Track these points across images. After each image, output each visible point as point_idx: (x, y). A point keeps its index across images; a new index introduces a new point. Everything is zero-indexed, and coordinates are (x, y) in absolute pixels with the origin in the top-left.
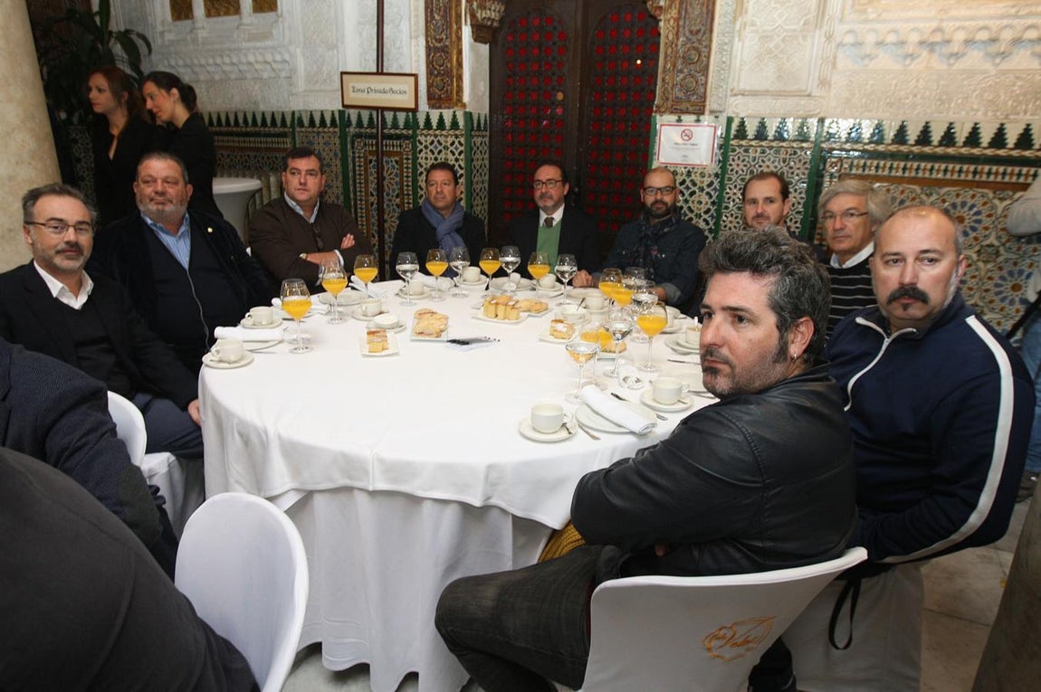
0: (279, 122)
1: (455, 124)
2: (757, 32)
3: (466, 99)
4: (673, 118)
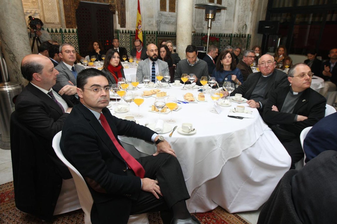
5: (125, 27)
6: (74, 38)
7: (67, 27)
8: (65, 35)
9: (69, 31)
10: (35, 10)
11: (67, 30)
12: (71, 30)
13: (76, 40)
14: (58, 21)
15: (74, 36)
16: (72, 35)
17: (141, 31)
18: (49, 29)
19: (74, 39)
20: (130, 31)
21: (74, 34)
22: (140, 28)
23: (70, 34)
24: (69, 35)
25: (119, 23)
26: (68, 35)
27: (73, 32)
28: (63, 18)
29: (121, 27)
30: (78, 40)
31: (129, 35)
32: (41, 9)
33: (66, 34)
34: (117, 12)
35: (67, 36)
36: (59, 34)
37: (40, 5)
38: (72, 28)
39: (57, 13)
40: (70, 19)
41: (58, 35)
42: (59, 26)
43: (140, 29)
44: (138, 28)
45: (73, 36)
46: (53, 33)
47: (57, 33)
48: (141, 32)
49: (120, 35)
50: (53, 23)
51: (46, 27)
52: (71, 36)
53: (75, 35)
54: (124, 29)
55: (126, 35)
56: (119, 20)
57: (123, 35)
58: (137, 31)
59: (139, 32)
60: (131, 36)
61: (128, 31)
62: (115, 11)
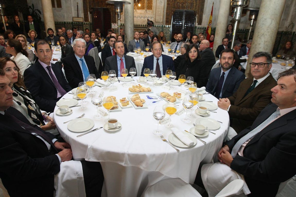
0: (60, 23)
1: (88, 24)
3: (89, 21)
4: (113, 23)
10: (152, 16)
14: (162, 21)
18: (156, 25)
25: (197, 22)
28: (165, 19)
29: (198, 24)
32: (155, 15)
34: (197, 15)
37: (155, 13)
38: (169, 24)
39: (162, 17)
40: (168, 20)
42: (162, 23)
44: (209, 25)
47: (160, 27)
48: (211, 28)
49: (196, 30)
50: (159, 22)
54: (200, 26)
55: (201, 30)
56: (197, 20)
57: (198, 30)
58: (208, 27)
59: (209, 28)
60: (204, 30)
61: (203, 28)
62: (196, 14)
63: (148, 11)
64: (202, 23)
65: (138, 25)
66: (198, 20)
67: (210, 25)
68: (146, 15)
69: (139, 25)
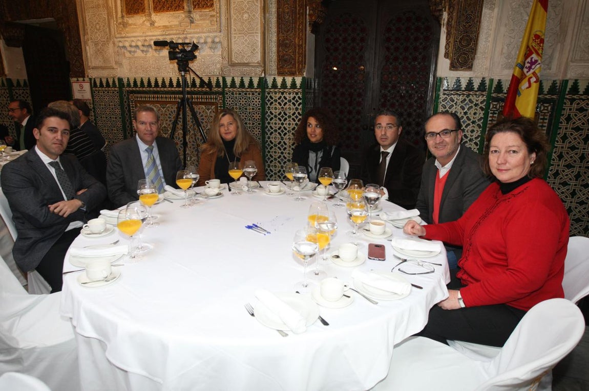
2: (93, 42)
5: (470, 68)
6: (293, 101)
7: (280, 74)
8: (273, 95)
9: (284, 85)
11: (279, 80)
12: (289, 80)
13: (297, 109)
14: (257, 57)
15: (294, 98)
16: (290, 94)
17: (534, 79)
18: (236, 79)
19: (294, 104)
20: (492, 81)
21: (295, 90)
22: (530, 68)
23: (286, 90)
24: (283, 93)
25: (446, 56)
26: (280, 95)
27: (294, 85)
28: (273, 49)
29: (453, 67)
30: (303, 109)
31: (481, 99)
32: (225, 32)
33: (276, 90)
34: (445, 16)
35: (278, 95)
36: (257, 90)
37: (224, 22)
38: (292, 74)
41: (253, 94)
42: (260, 70)
43: (529, 74)
44: (522, 67)
45: (292, 96)
46: (244, 90)
47: (252, 90)
48: (535, 86)
49: (442, 96)
50: (247, 65)
51: (229, 76)
52: (287, 96)
53: (297, 94)
54: (464, 76)
55: (468, 96)
56: (448, 44)
57: (455, 97)
58: (516, 82)
59: (524, 85)
60: (490, 99)
61: (483, 83)
62: (441, 10)
63: (196, 15)
64: (479, 54)
65: (135, 82)
66: (452, 40)
67: (533, 63)
68: (188, 36)
69: (167, 83)
